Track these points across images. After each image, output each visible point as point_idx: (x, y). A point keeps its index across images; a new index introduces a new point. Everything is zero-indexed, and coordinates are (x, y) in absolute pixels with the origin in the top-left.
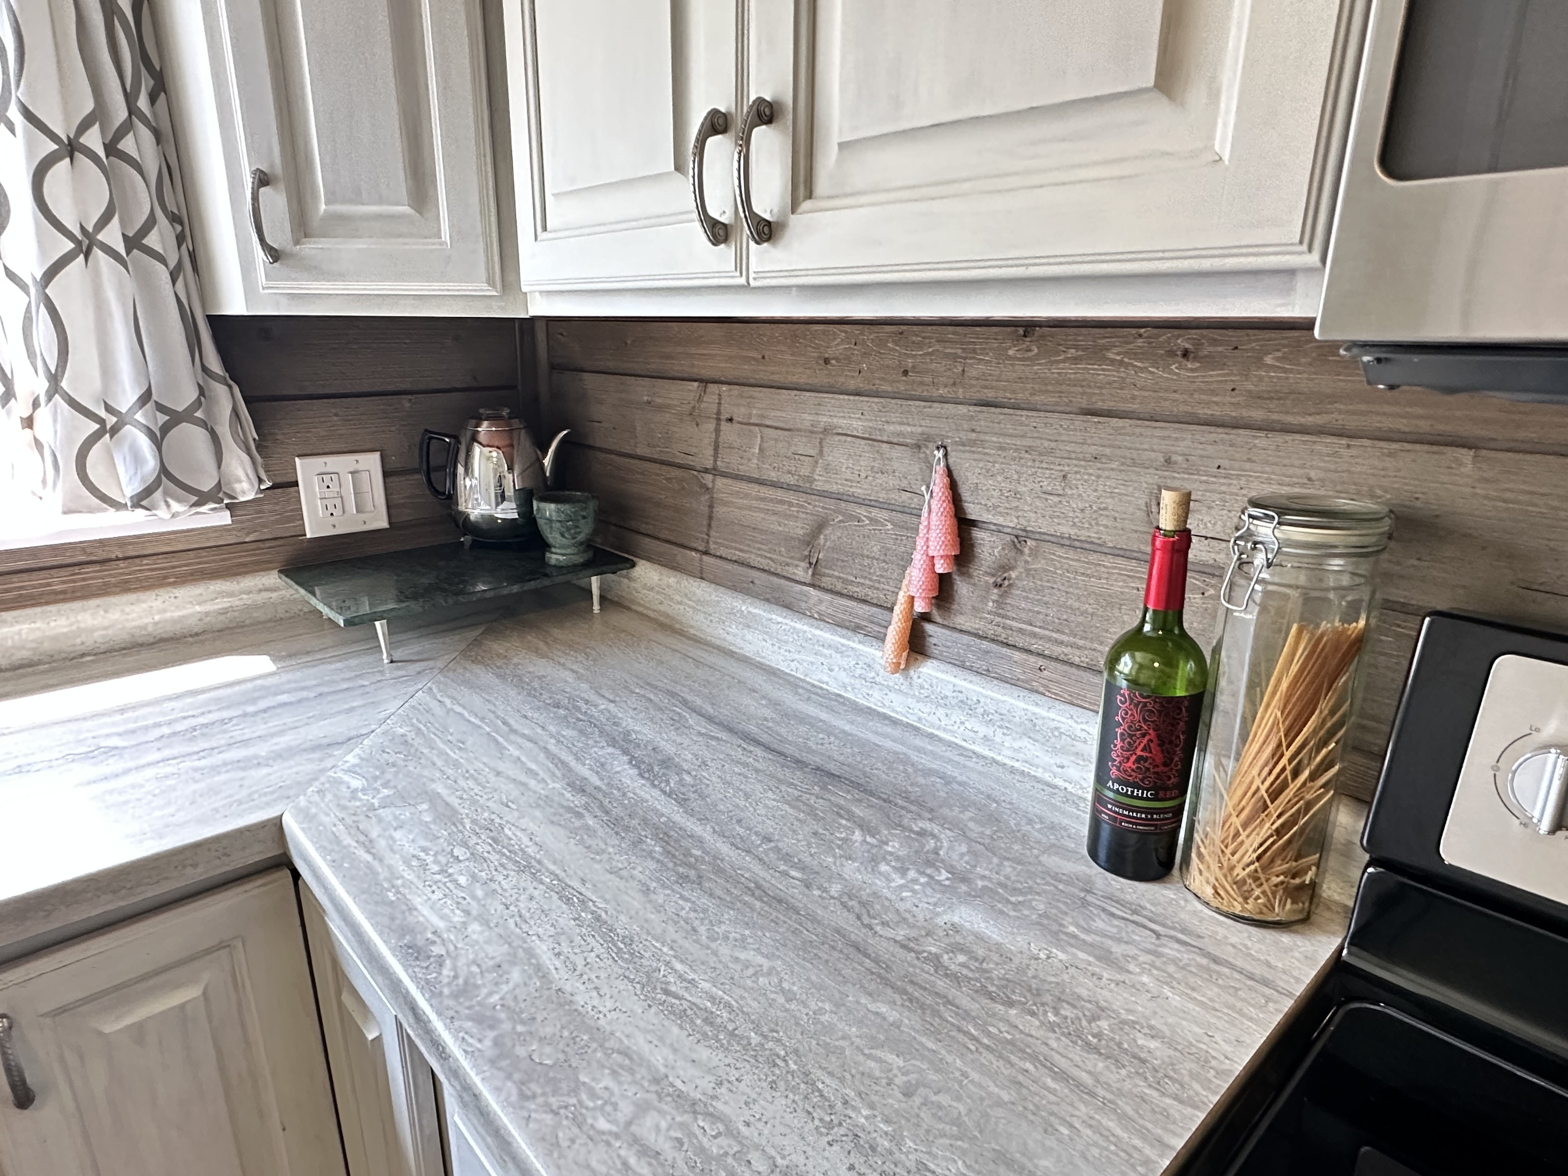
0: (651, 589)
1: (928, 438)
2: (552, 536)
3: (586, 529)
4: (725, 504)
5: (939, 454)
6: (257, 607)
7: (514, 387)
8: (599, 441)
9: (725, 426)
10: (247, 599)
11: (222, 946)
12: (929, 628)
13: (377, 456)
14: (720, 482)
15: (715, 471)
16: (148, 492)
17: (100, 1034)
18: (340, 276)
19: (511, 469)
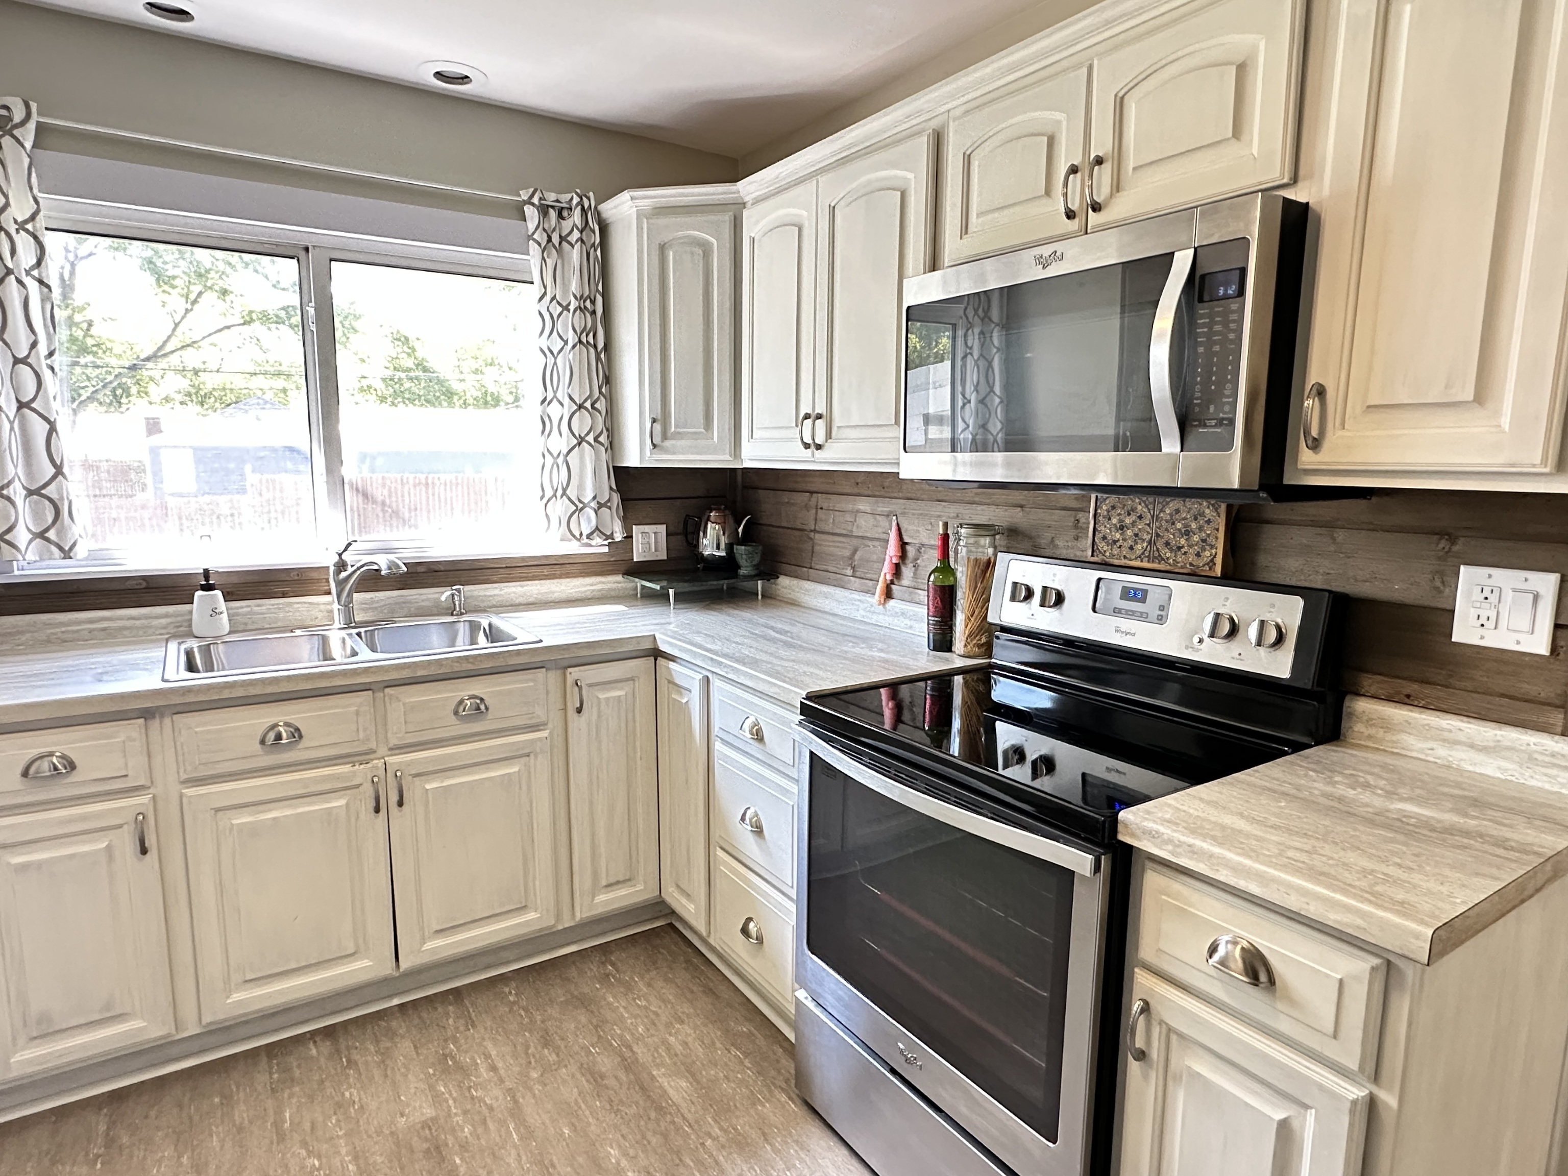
0: (786, 588)
1: (891, 512)
2: (743, 561)
3: (757, 559)
4: (820, 545)
5: (894, 518)
6: (614, 590)
7: (725, 497)
8: (764, 521)
9: (819, 511)
10: (609, 586)
11: (632, 679)
12: (893, 586)
13: (665, 526)
14: (817, 536)
15: (815, 531)
16: (592, 533)
17: (598, 698)
18: (674, 453)
19: (724, 534)
